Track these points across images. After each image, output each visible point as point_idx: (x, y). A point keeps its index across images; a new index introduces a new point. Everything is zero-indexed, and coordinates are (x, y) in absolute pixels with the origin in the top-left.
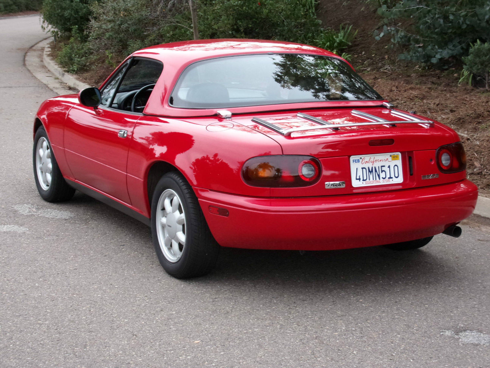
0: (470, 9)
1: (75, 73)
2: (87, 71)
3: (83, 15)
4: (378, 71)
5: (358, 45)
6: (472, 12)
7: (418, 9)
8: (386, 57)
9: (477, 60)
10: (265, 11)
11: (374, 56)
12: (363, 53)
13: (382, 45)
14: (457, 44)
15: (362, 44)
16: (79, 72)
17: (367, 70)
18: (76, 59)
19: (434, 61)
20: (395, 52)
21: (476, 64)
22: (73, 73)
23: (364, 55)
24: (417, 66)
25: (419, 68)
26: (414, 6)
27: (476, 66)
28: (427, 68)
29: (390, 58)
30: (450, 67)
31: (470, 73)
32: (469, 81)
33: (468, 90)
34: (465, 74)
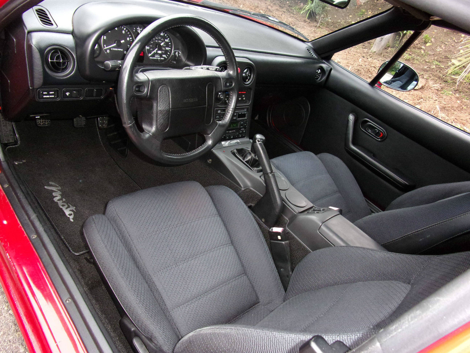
31: (309, 10)
32: (306, 15)
33: (307, 22)
34: (306, 8)
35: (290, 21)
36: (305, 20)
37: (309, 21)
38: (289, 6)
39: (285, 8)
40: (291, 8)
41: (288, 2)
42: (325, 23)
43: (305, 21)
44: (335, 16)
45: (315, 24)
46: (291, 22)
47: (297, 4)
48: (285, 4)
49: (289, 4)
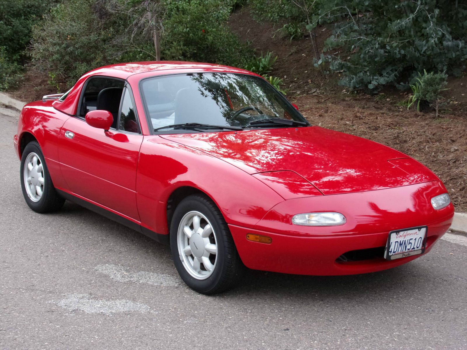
0: (400, 40)
1: (5, 91)
2: (17, 89)
3: (7, 36)
4: (307, 94)
5: (277, 70)
6: (402, 43)
7: (359, 39)
8: (309, 81)
9: (430, 88)
10: (210, 38)
11: (296, 80)
12: (285, 77)
13: (302, 70)
14: (391, 72)
15: (281, 68)
16: (9, 91)
17: (297, 93)
18: (6, 78)
19: (371, 87)
20: (317, 76)
21: (428, 91)
22: (3, 91)
23: (286, 79)
24: (344, 91)
25: (346, 93)
26: (355, 37)
27: (429, 93)
28: (356, 92)
29: (314, 83)
30: (379, 92)
31: (418, 100)
32: (417, 107)
33: (419, 116)
34: (413, 100)
35: (389, 122)
36: (416, 114)
37: (422, 113)
38: (391, 103)
39: (385, 108)
40: (395, 105)
41: (388, 100)
42: (450, 109)
43: (416, 116)
44: (463, 95)
45: (432, 115)
46: (392, 123)
47: (404, 97)
48: (383, 103)
49: (391, 101)
